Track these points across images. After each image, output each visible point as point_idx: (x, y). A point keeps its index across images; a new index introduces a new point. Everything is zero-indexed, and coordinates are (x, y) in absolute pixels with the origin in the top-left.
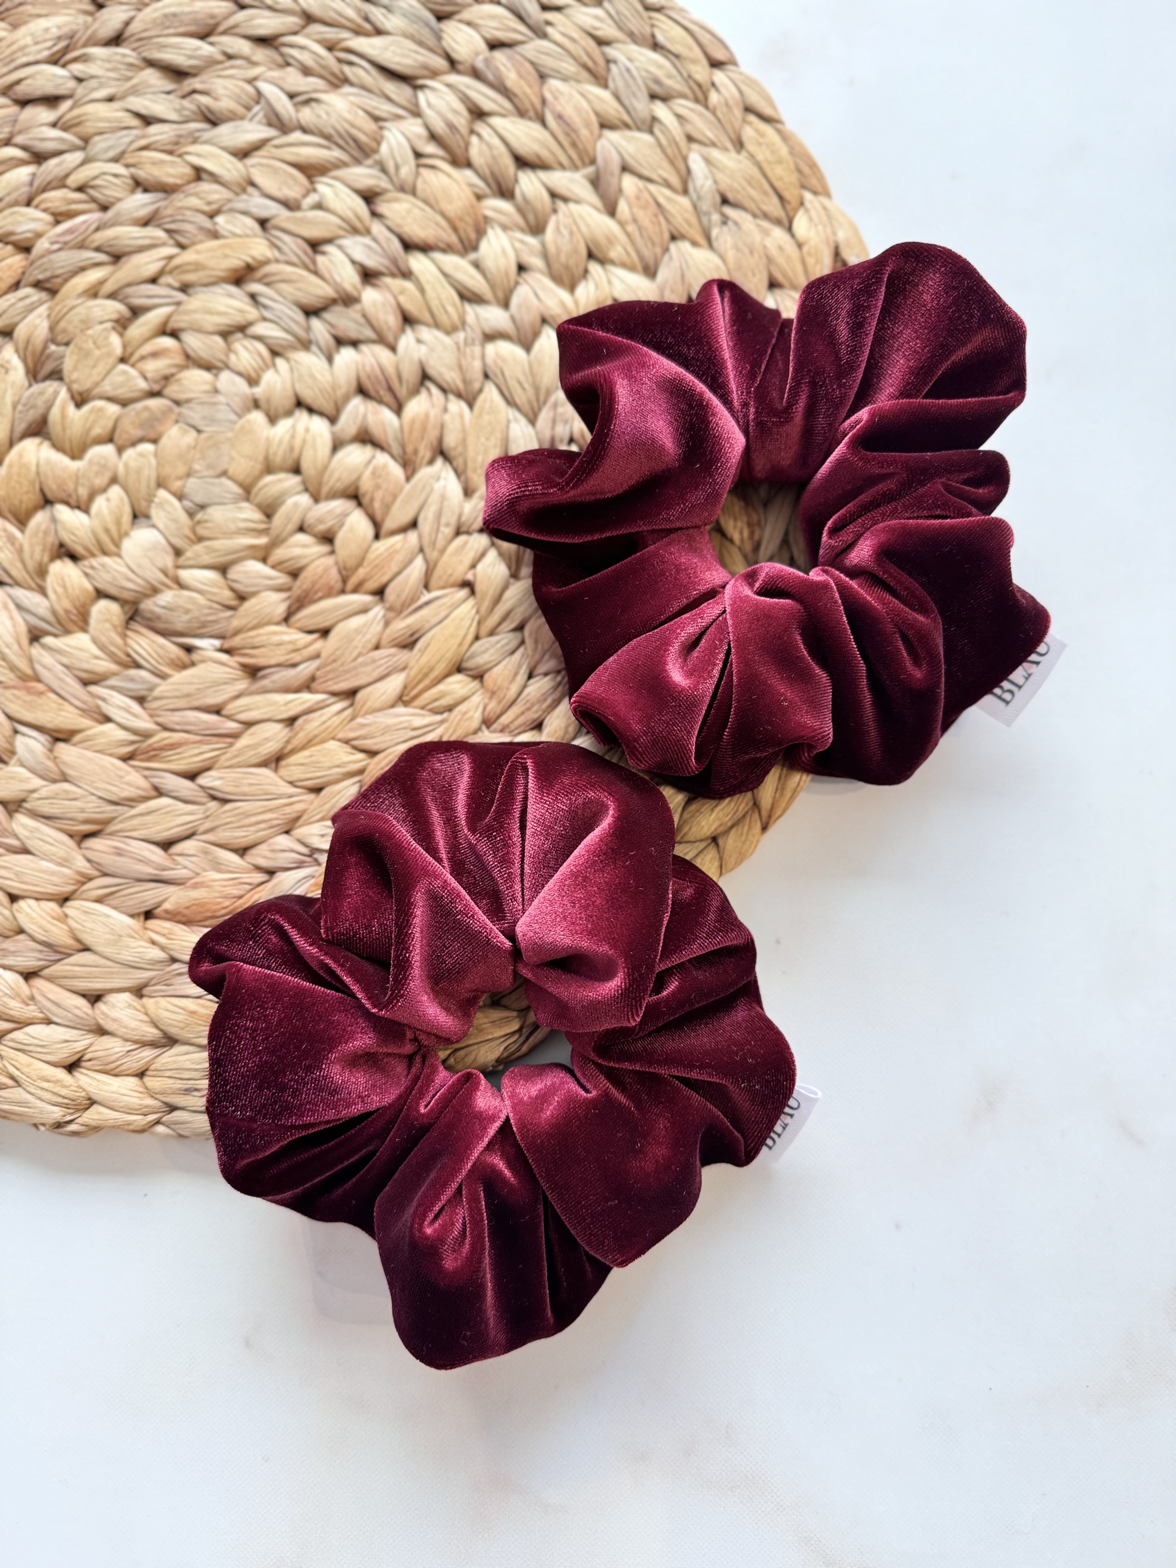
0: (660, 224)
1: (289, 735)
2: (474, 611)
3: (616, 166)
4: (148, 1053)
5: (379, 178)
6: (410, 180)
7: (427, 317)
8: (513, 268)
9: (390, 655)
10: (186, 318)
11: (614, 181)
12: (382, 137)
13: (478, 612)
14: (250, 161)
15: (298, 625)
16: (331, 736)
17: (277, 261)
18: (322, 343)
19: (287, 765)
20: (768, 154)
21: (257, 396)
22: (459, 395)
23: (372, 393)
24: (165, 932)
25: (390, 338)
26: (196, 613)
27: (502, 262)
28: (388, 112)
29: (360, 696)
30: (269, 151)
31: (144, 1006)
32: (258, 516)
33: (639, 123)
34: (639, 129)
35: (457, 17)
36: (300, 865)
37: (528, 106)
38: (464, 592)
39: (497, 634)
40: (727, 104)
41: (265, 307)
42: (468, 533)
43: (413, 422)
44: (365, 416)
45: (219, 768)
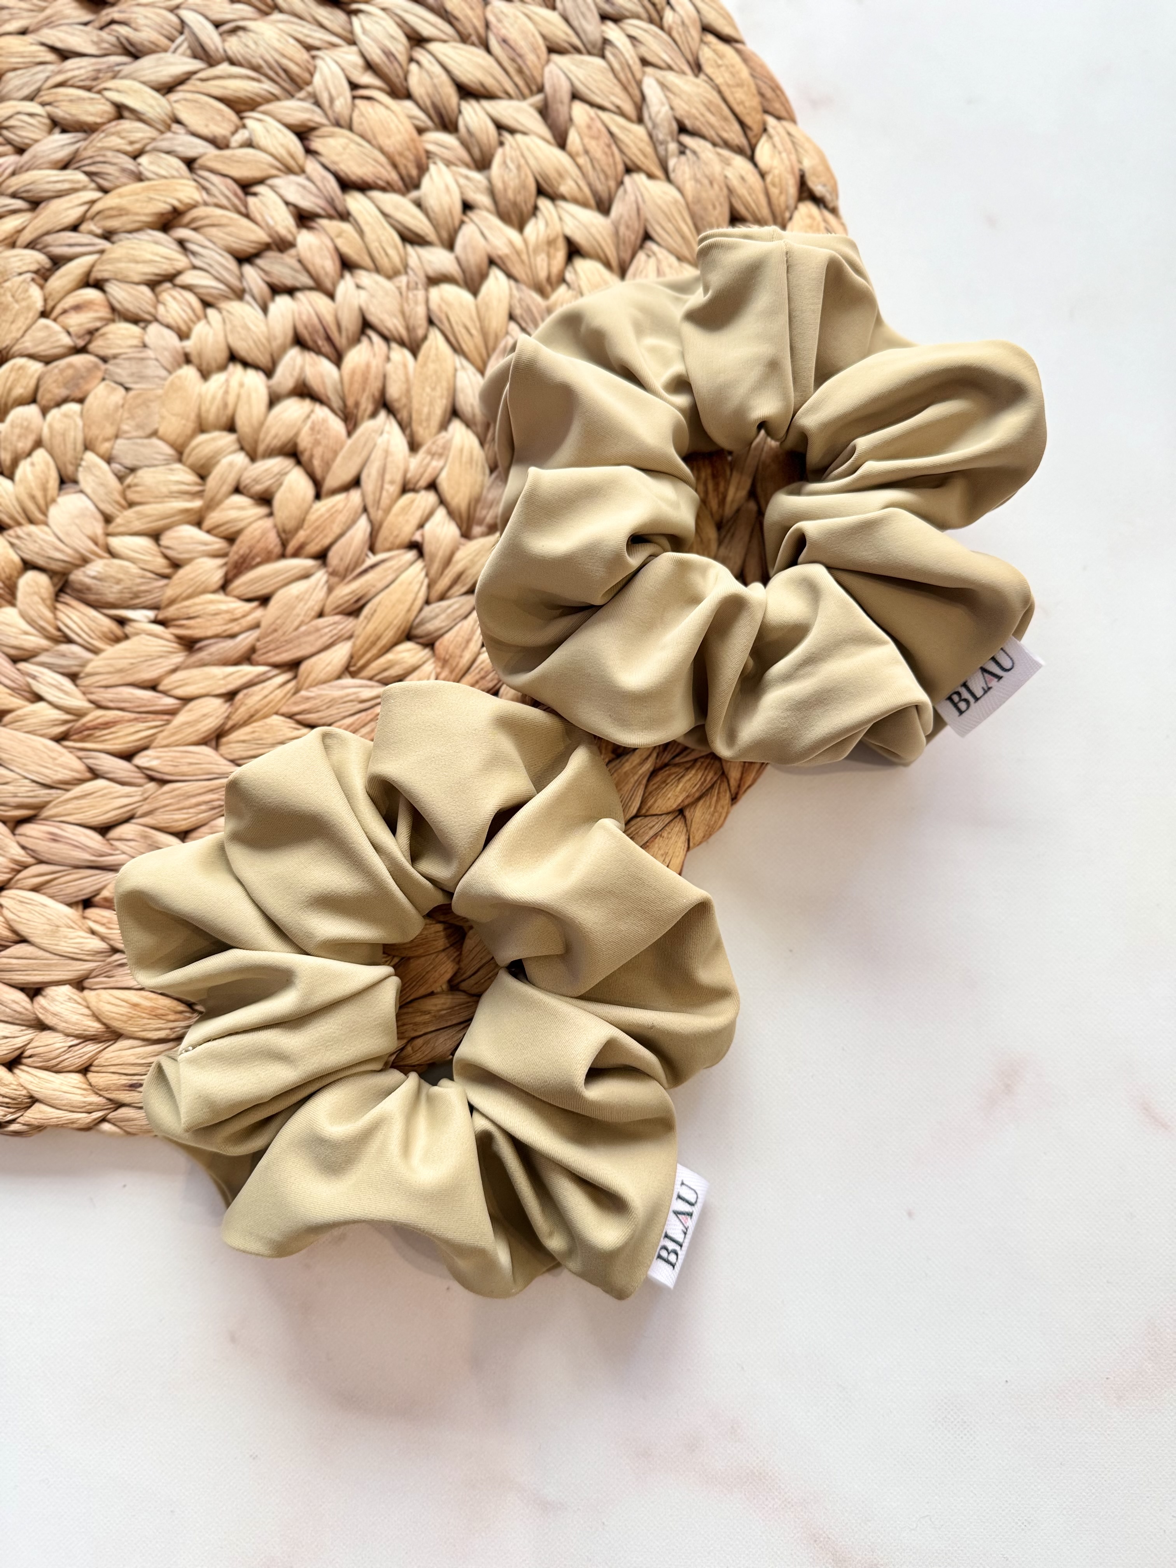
0: (613, 155)
1: (230, 710)
2: (423, 574)
3: (565, 95)
4: (91, 1048)
5: (313, 112)
6: (346, 113)
7: (367, 261)
8: (458, 207)
9: (335, 623)
10: (108, 267)
11: (563, 110)
12: (315, 67)
13: (427, 575)
14: (173, 97)
15: (236, 593)
16: (275, 710)
17: (206, 204)
18: (256, 291)
19: (229, 743)
20: (727, 75)
21: (188, 350)
22: (402, 343)
23: (310, 343)
24: (105, 921)
25: (328, 284)
26: (128, 583)
27: (446, 200)
28: (320, 39)
29: (304, 667)
30: (194, 85)
31: (85, 999)
32: (191, 478)
33: (589, 47)
34: (589, 53)
37: (471, 30)
38: (411, 555)
39: (448, 598)
40: (683, 23)
41: (194, 253)
42: (414, 490)
43: (353, 373)
44: (302, 369)
45: (156, 748)
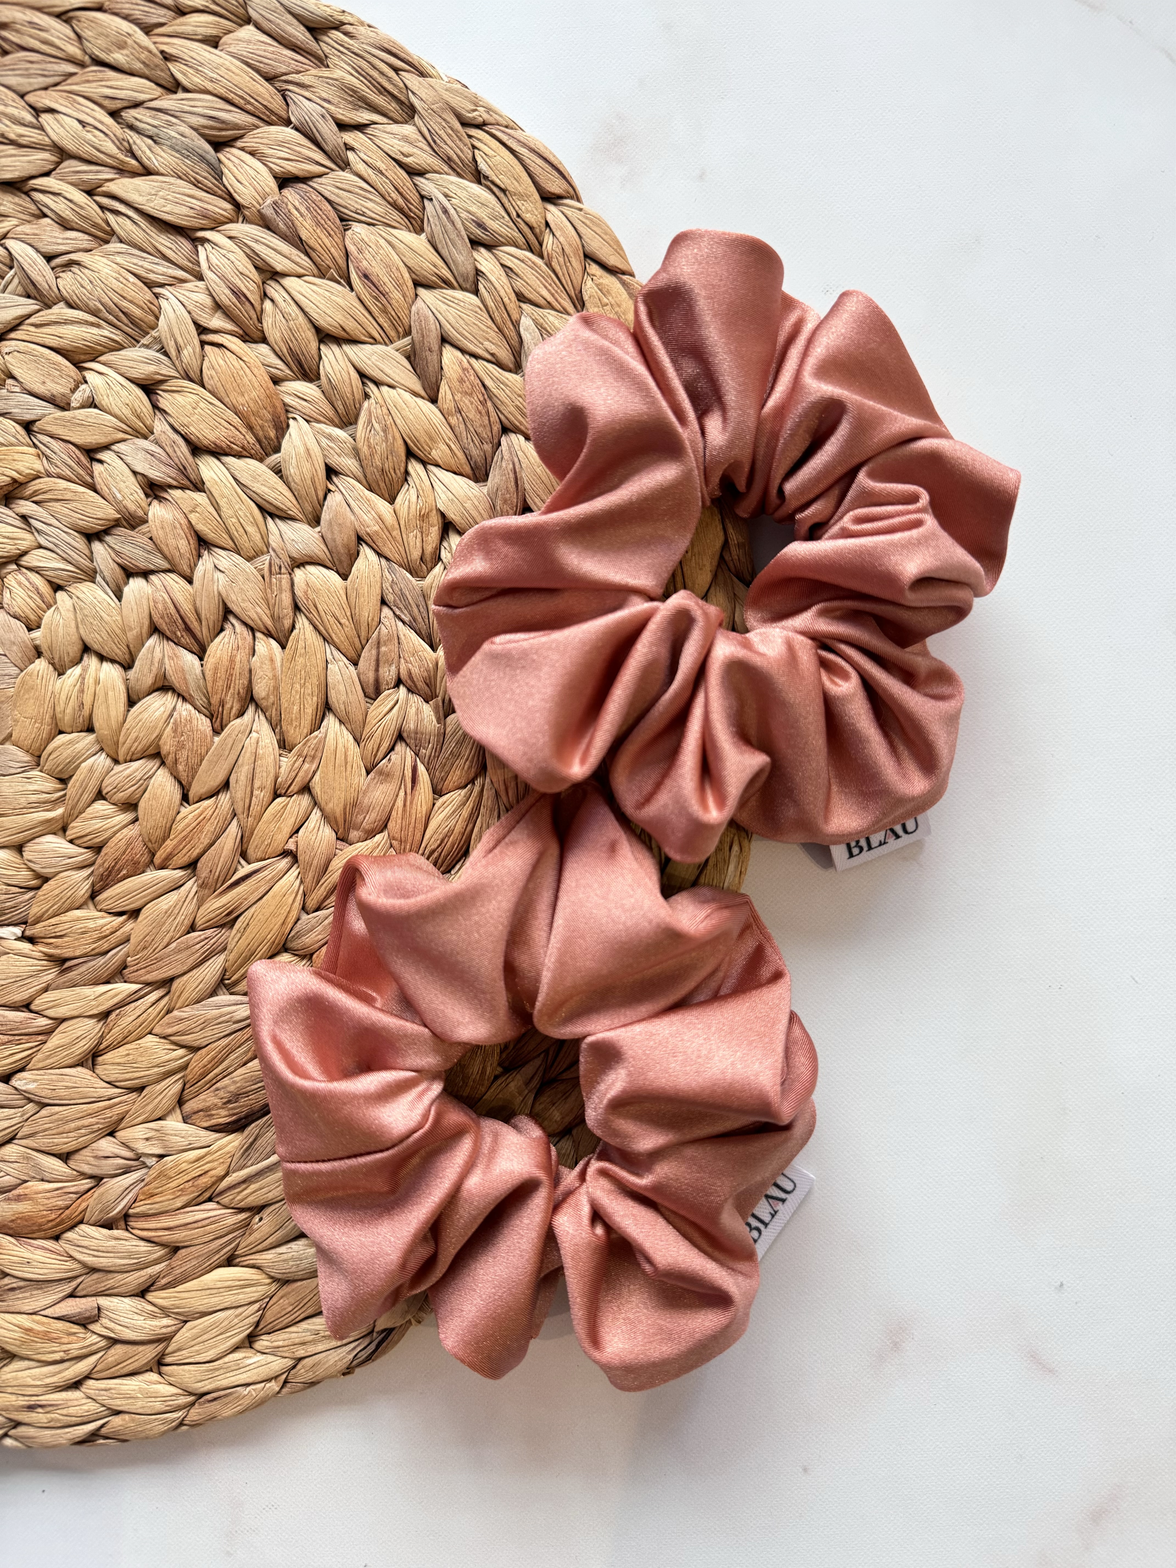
0: (487, 413)
1: (103, 1031)
2: (298, 881)
3: (433, 340)
5: (160, 362)
6: (195, 363)
7: (225, 539)
8: (322, 473)
9: (207, 937)
11: (433, 358)
12: (160, 308)
13: (302, 882)
14: (5, 347)
15: (105, 905)
16: (148, 1031)
17: (49, 475)
18: (107, 573)
19: (104, 1064)
21: (37, 642)
22: (268, 634)
23: (169, 633)
25: (186, 569)
27: (307, 464)
28: (164, 274)
29: (176, 985)
30: (26, 333)
32: (51, 784)
33: (461, 280)
34: (461, 288)
35: (239, 144)
36: (127, 1171)
37: (330, 263)
39: (326, 905)
40: (565, 252)
41: (38, 531)
42: (287, 794)
43: (217, 668)
44: (162, 662)
45: (33, 1070)
